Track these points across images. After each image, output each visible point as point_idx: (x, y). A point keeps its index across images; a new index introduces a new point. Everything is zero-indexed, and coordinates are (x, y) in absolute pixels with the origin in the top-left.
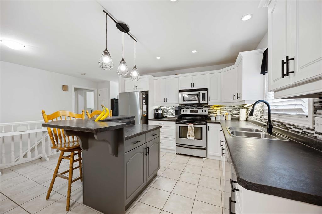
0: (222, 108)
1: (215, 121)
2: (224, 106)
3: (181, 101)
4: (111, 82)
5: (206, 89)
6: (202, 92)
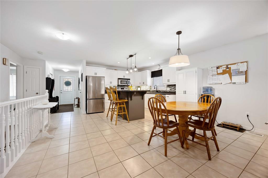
3: (120, 84)
4: (46, 61)
5: (129, 79)
6: (128, 80)
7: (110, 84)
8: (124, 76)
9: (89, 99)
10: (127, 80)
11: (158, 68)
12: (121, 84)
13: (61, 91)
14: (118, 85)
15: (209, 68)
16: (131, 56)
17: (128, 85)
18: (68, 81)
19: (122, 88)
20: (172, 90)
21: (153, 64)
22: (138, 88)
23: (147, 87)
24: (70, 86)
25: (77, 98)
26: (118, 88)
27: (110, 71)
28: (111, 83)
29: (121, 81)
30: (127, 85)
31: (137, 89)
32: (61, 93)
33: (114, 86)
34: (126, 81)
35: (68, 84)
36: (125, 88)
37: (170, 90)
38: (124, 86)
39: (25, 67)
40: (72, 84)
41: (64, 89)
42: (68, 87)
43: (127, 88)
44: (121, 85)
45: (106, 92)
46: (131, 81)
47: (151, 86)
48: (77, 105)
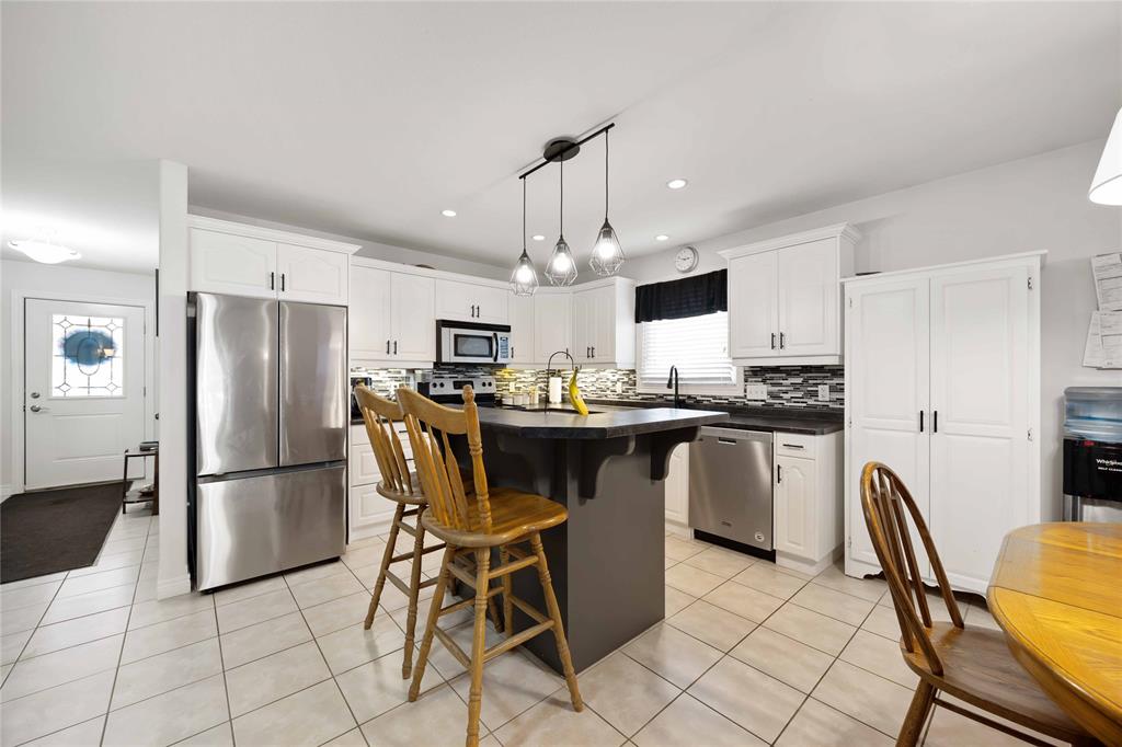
0: (518, 375)
1: (559, 406)
2: (521, 372)
3: (447, 356)
5: (507, 329)
6: (500, 334)
7: (385, 356)
8: (475, 310)
9: (214, 478)
10: (490, 334)
11: (686, 265)
12: (456, 354)
13: (35, 396)
14: (438, 364)
15: (1096, 263)
16: (561, 150)
17: (500, 361)
18: (88, 333)
19: (460, 378)
20: (785, 396)
21: (662, 238)
22: (552, 379)
23: (608, 374)
25: (145, 450)
26: (438, 381)
27: (381, 272)
28: (392, 348)
29: (457, 337)
30: (490, 360)
31: (542, 385)
32: (35, 410)
33: (412, 371)
34: (489, 339)
36: (477, 383)
37: (772, 395)
38: (474, 366)
40: (118, 353)
41: (59, 382)
42: (93, 368)
43: (489, 379)
44: (457, 364)
45: (357, 415)
46: (513, 339)
47: (633, 371)
48: (143, 495)
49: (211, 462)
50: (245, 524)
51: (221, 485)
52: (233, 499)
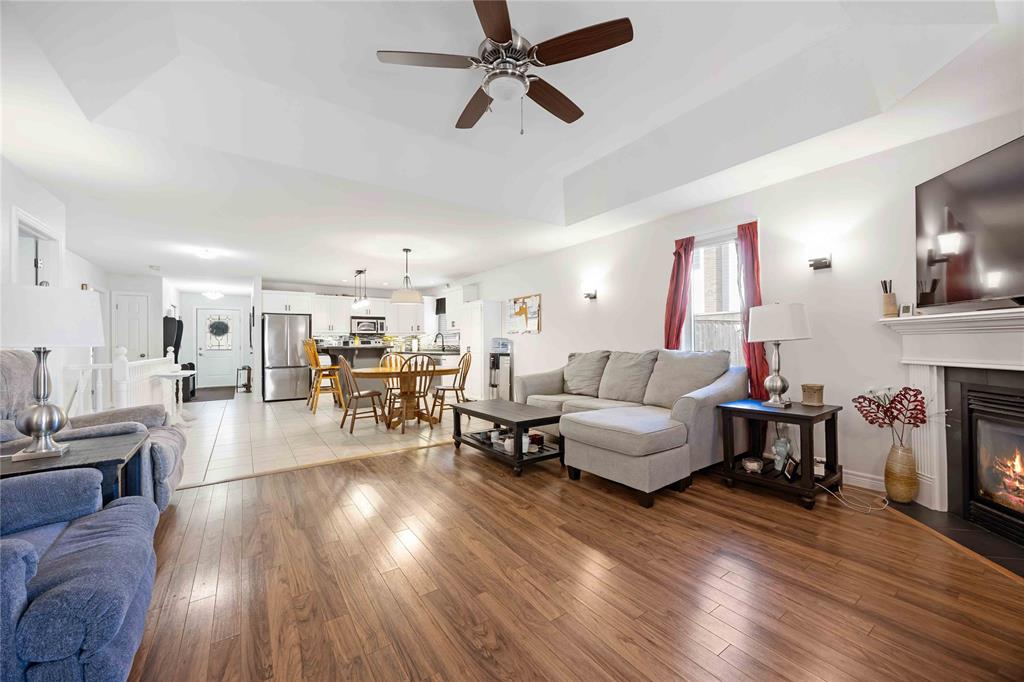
3: (355, 330)
4: (164, 279)
5: (384, 318)
6: (379, 321)
7: (328, 330)
8: (368, 311)
9: (268, 368)
10: (376, 321)
12: (360, 330)
13: (201, 349)
14: (352, 334)
16: (360, 272)
17: (381, 332)
18: (219, 323)
19: (365, 340)
24: (225, 337)
25: (244, 369)
26: (354, 341)
28: (331, 328)
29: (359, 323)
30: (376, 332)
32: (201, 354)
33: (340, 337)
34: (374, 323)
35: (219, 329)
36: (373, 342)
38: (372, 334)
39: (113, 293)
40: (230, 330)
41: (208, 343)
42: (219, 338)
43: (380, 340)
44: (362, 334)
46: (387, 323)
48: (244, 386)
49: (267, 364)
50: (278, 383)
51: (270, 370)
52: (273, 375)
